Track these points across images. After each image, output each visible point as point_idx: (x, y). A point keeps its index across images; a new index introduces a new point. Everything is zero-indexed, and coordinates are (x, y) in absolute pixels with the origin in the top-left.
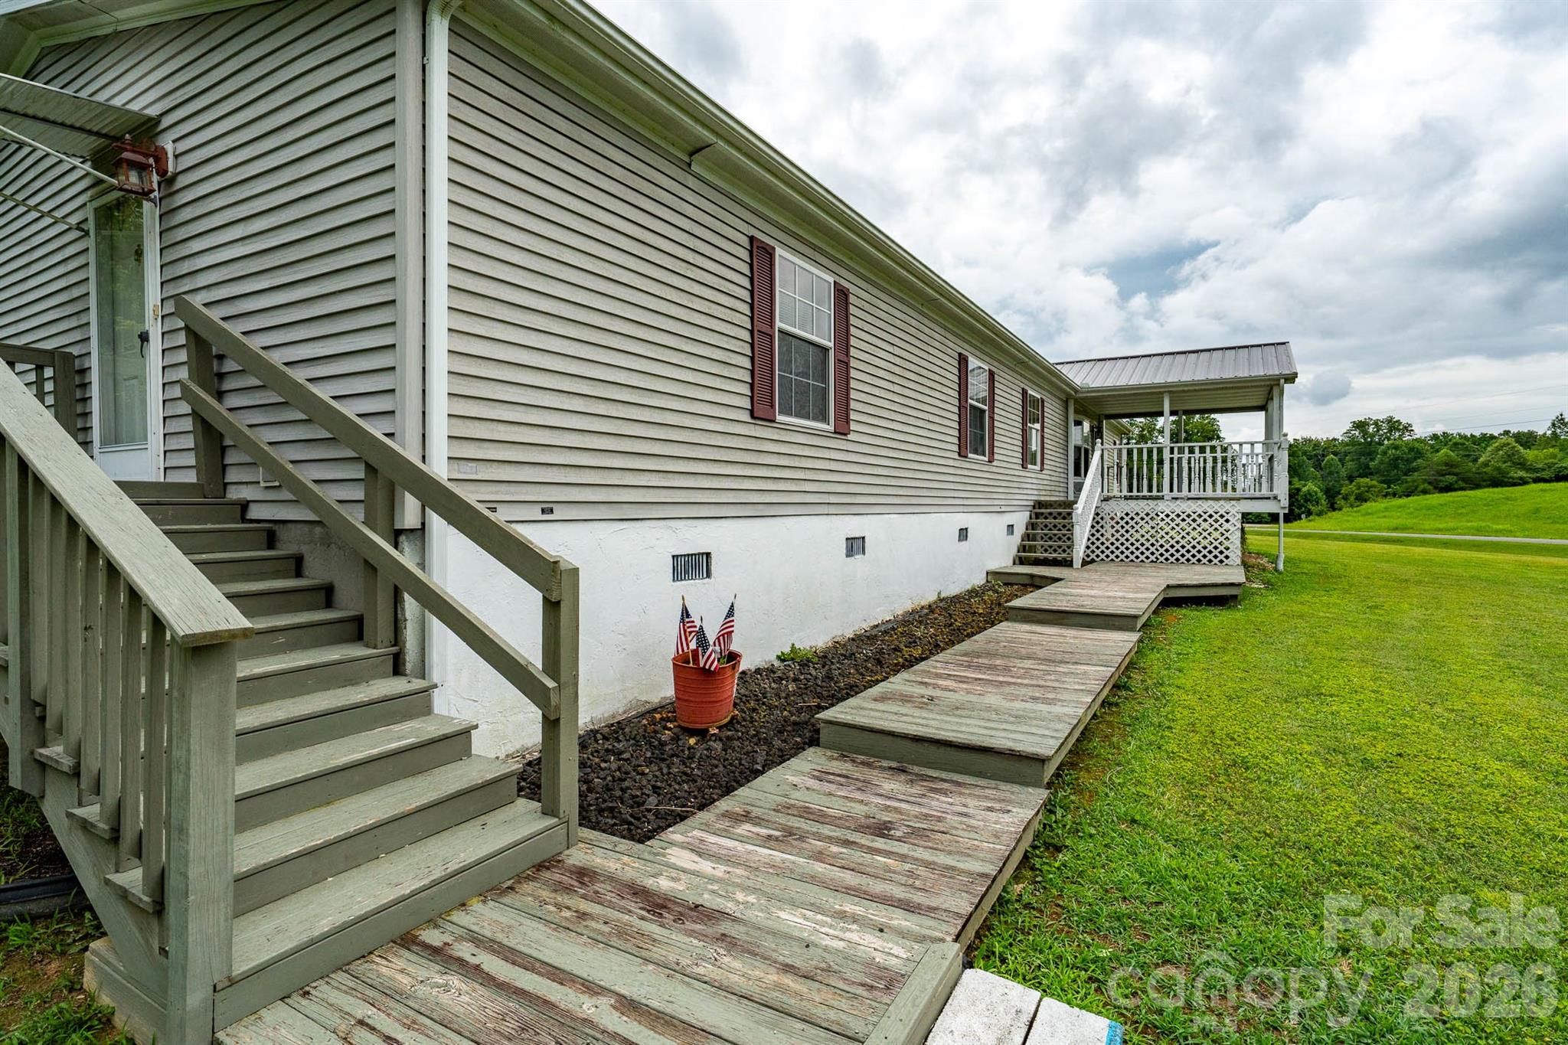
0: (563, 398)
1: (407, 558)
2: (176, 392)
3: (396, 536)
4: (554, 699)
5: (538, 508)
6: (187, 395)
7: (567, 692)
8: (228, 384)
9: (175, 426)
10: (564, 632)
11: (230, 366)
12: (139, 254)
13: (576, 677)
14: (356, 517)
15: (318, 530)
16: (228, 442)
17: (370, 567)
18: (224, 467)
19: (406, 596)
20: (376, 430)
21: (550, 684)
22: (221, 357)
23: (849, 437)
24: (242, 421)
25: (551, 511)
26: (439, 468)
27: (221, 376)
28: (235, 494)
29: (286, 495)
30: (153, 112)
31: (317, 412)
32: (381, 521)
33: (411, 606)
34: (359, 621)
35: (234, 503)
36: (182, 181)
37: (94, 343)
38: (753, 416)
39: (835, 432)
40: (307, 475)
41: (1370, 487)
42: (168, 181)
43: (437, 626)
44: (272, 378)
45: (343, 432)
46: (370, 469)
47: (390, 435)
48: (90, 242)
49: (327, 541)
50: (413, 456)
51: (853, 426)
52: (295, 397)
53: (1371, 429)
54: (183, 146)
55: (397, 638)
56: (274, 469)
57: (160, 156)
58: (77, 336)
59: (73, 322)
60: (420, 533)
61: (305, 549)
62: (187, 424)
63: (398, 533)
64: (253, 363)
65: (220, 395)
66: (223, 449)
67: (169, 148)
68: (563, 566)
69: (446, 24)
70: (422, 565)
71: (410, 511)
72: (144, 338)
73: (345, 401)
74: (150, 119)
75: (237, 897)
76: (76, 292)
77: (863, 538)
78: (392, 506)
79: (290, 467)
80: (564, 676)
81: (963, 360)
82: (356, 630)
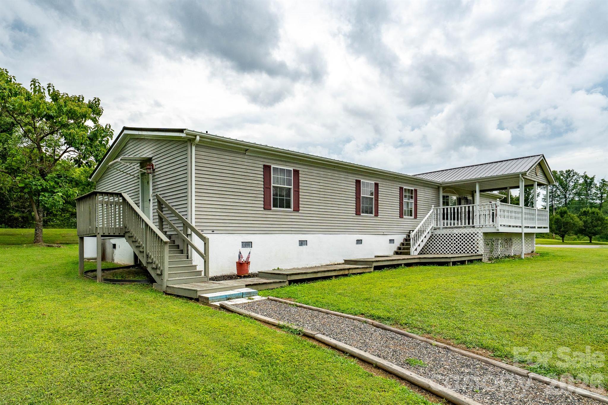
0: (216, 209)
1: (189, 239)
2: (156, 211)
3: (187, 235)
4: (205, 258)
5: (211, 231)
6: (157, 212)
7: (207, 257)
8: (163, 210)
9: (155, 217)
10: (206, 249)
11: (164, 206)
12: (148, 183)
13: (209, 255)
14: (182, 232)
15: (177, 236)
16: (163, 220)
17: (184, 240)
18: (163, 225)
19: (189, 245)
20: (184, 217)
21: (205, 255)
22: (162, 204)
23: (300, 212)
24: (166, 216)
25: (214, 231)
26: (193, 224)
27: (162, 208)
28: (164, 230)
29: (172, 230)
30: (150, 156)
31: (177, 215)
32: (185, 232)
33: (189, 247)
34: (182, 250)
35: (164, 232)
36: (156, 170)
37: (140, 200)
38: (264, 209)
39: (293, 211)
40: (175, 226)
42: (154, 170)
43: (193, 250)
44: (170, 209)
45: (180, 218)
46: (184, 224)
47: (186, 218)
48: (140, 180)
49: (178, 238)
50: (189, 222)
51: (300, 209)
52: (173, 212)
54: (156, 163)
55: (188, 253)
56: (170, 224)
57: (153, 165)
58: (137, 199)
59: (136, 196)
60: (191, 235)
61: (175, 239)
62: (157, 217)
63: (188, 235)
64: (167, 206)
65: (162, 211)
66: (163, 221)
67: (154, 164)
68: (206, 238)
69: (194, 147)
70: (191, 240)
71: (189, 231)
72: (150, 200)
73: (180, 213)
74: (150, 158)
75: (169, 276)
76: (137, 190)
77: (307, 241)
78: (187, 231)
79: (176, 228)
80: (207, 254)
81: (358, 182)
82: (182, 252)
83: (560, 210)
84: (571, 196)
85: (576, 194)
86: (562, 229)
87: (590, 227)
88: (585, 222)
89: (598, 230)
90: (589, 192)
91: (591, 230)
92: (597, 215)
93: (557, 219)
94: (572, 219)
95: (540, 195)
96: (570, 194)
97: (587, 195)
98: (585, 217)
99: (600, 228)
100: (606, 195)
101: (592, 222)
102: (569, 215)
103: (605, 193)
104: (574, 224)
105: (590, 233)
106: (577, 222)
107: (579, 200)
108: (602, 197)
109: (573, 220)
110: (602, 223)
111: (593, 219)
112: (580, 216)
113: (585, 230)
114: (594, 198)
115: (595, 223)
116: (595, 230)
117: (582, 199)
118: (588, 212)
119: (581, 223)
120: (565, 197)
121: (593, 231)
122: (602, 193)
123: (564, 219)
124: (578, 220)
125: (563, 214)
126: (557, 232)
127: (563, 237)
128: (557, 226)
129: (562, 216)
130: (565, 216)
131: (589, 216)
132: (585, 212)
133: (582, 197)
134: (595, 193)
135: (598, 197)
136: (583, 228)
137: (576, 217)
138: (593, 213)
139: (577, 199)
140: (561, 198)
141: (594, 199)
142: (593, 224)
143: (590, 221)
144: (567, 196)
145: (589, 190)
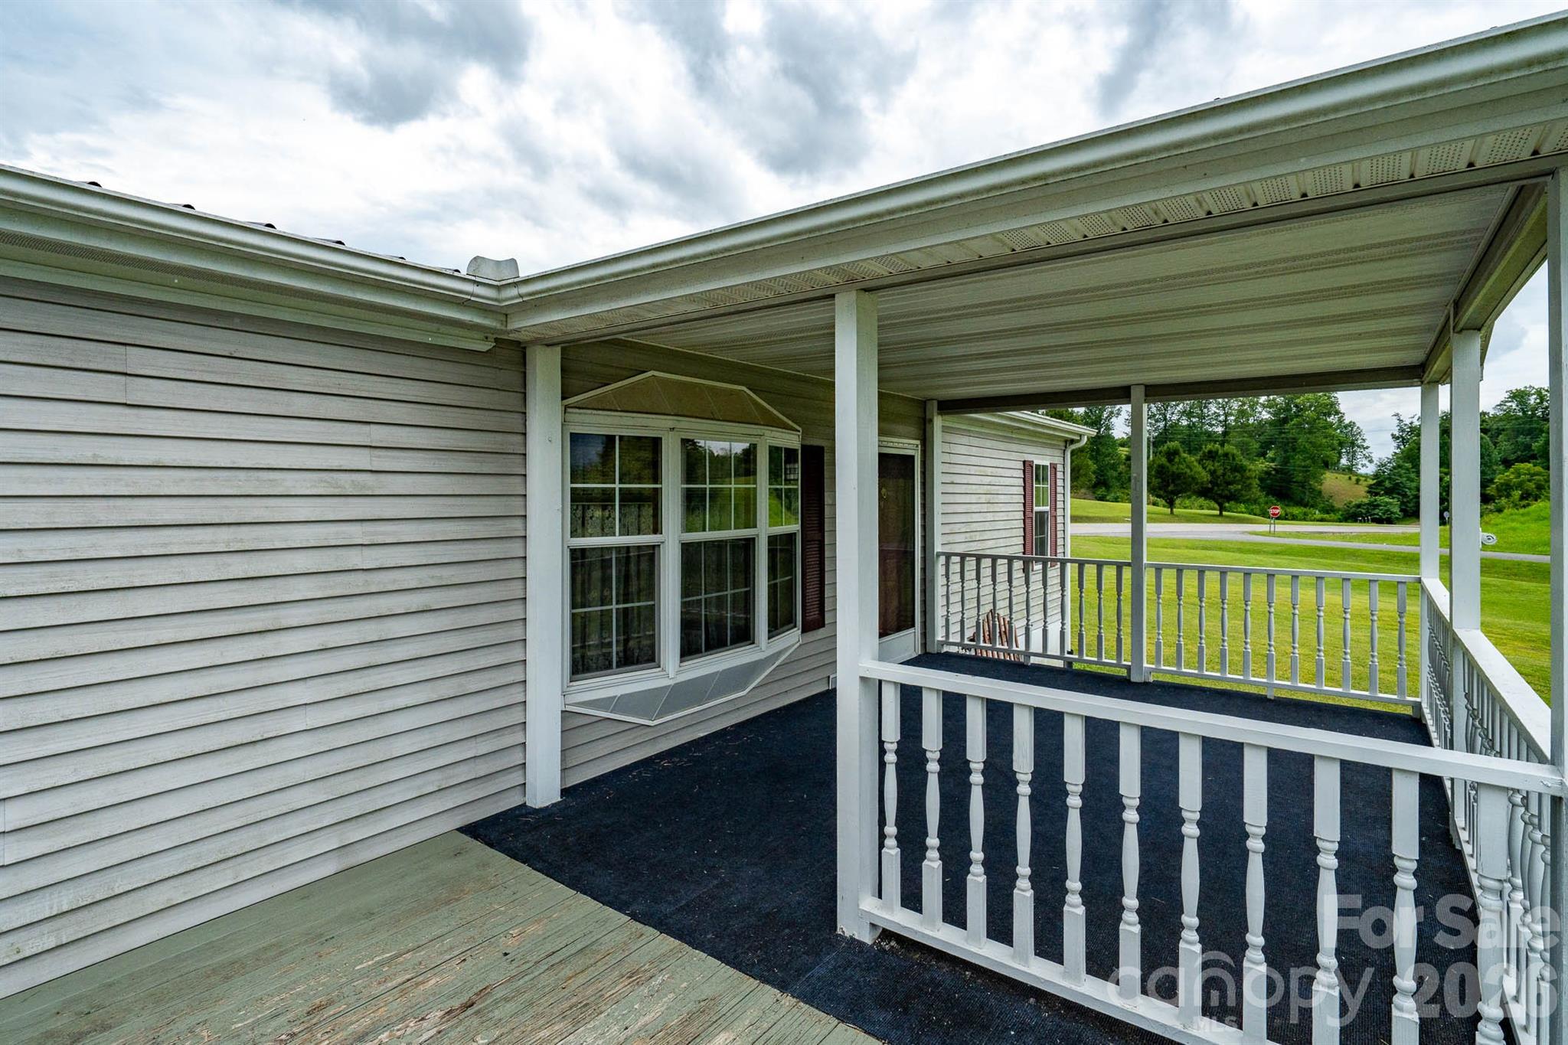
41: (1533, 475)
53: (1533, 400)
83: (1166, 447)
84: (1175, 417)
85: (1183, 413)
86: (1171, 488)
87: (1221, 485)
88: (1213, 473)
89: (1236, 490)
90: (1205, 410)
91: (1223, 490)
92: (1234, 459)
93: (1162, 466)
94: (1188, 467)
95: (1122, 413)
96: (1173, 413)
97: (1202, 417)
98: (1211, 463)
99: (1240, 487)
100: (1233, 418)
101: (1224, 475)
102: (1184, 458)
103: (1231, 415)
104: (1194, 479)
105: (1221, 496)
106: (1199, 473)
107: (1189, 426)
108: (1226, 420)
109: (1191, 470)
110: (1242, 476)
111: (1225, 469)
112: (1202, 460)
113: (1211, 490)
114: (1214, 422)
115: (1230, 476)
116: (1229, 491)
117: (1194, 423)
118: (1217, 452)
119: (1204, 476)
120: (1165, 419)
121: (1226, 492)
122: (1226, 415)
123: (1175, 467)
124: (1200, 469)
125: (1171, 455)
126: (1162, 493)
127: (1171, 504)
128: (1160, 480)
129: (1170, 461)
130: (1177, 460)
131: (1218, 462)
132: (1210, 452)
133: (1194, 420)
134: (1215, 413)
135: (1220, 421)
136: (1210, 486)
137: (1195, 463)
138: (1226, 455)
139: (1185, 423)
140: (1157, 421)
141: (1214, 425)
142: (1226, 477)
143: (1220, 472)
144: (1168, 416)
145: (1205, 407)
